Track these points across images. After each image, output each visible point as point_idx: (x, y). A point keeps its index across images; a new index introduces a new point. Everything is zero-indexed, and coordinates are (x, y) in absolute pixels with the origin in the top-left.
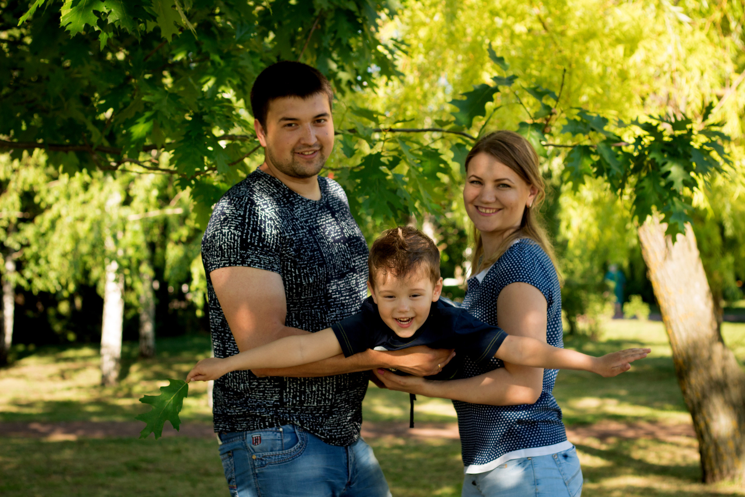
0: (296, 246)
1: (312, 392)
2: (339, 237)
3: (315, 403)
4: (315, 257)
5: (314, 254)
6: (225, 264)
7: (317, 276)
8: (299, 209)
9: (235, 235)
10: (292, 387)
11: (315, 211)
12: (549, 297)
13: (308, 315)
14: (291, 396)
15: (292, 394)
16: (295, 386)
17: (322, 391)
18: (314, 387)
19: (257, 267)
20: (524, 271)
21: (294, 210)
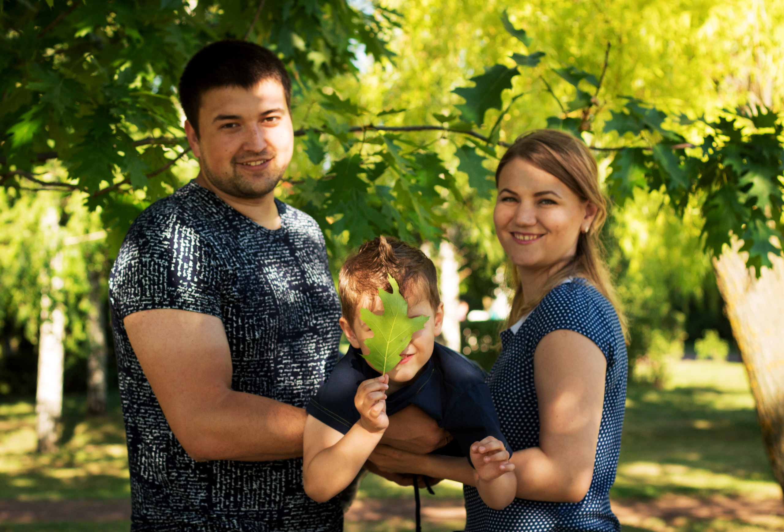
0: (241, 284)
1: (251, 490)
2: (297, 283)
3: (257, 507)
4: (265, 303)
5: (264, 299)
6: (146, 305)
7: (266, 330)
8: (245, 237)
9: (159, 265)
10: (225, 482)
11: (268, 243)
12: (610, 355)
13: (251, 384)
14: (223, 495)
15: (224, 492)
16: (229, 481)
17: (265, 490)
18: (254, 484)
19: (191, 309)
20: (572, 315)
21: (238, 239)
